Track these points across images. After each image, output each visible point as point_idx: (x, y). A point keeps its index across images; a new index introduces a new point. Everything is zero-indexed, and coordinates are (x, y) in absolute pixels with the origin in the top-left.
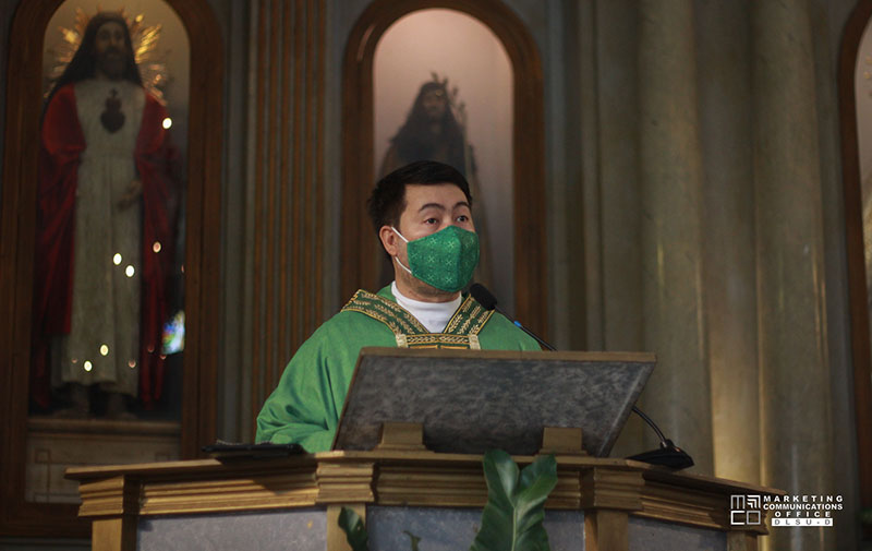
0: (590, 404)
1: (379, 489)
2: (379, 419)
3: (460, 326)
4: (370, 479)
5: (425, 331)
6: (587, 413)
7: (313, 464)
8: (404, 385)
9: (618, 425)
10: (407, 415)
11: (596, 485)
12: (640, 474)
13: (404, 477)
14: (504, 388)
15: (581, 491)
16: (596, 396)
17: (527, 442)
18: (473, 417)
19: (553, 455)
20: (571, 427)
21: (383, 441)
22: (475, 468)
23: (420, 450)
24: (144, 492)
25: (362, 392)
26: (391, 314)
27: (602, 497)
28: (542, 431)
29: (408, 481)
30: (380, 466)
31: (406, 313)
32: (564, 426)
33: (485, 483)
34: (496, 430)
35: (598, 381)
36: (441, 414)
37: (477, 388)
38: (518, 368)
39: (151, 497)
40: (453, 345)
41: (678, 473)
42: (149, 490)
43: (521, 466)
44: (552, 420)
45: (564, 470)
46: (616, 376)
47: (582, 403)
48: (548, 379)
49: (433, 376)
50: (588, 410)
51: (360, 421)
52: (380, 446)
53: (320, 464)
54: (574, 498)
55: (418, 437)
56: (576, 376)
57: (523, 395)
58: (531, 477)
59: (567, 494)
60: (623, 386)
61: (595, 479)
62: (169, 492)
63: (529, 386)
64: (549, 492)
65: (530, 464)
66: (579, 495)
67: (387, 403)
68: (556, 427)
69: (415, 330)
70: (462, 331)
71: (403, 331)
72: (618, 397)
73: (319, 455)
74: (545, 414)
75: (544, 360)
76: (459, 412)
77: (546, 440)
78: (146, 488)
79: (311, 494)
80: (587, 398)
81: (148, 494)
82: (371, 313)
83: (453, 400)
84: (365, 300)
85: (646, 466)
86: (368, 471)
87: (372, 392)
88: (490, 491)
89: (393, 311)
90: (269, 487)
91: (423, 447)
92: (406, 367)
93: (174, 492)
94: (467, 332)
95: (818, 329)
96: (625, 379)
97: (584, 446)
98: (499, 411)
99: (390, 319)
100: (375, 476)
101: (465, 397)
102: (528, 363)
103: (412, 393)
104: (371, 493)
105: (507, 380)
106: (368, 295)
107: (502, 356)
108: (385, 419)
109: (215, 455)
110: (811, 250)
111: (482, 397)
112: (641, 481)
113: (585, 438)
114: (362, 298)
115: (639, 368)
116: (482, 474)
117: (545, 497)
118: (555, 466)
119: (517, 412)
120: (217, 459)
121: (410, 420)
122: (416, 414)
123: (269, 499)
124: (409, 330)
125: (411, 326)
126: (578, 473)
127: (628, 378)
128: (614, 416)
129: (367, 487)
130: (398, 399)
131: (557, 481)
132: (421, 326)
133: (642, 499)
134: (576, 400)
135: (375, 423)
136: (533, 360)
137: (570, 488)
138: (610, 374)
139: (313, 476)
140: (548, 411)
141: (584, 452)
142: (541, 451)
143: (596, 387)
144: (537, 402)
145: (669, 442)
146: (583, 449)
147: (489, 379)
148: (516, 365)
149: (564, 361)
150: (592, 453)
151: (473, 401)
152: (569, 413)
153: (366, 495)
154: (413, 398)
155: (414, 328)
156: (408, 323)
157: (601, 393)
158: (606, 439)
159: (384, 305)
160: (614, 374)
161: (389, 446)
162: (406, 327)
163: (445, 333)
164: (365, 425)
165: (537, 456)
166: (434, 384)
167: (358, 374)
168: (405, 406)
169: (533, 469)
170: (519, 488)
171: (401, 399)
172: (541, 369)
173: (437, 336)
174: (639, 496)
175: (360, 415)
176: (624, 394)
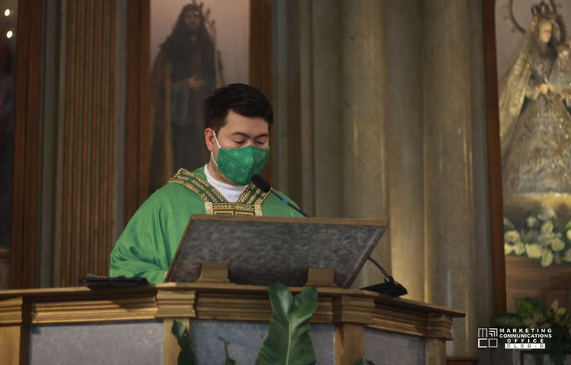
0: (341, 253)
1: (198, 309)
2: (200, 261)
3: (249, 198)
4: (193, 302)
5: (225, 201)
6: (338, 258)
7: (154, 291)
8: (218, 239)
9: (358, 266)
10: (218, 258)
11: (343, 307)
12: (372, 299)
13: (215, 300)
14: (285, 241)
15: (332, 311)
16: (345, 248)
17: (298, 278)
18: (262, 261)
19: (314, 287)
20: (327, 268)
21: (201, 276)
22: (264, 295)
23: (227, 282)
24: (35, 308)
25: (191, 243)
26: (203, 188)
27: (347, 315)
28: (308, 271)
29: (217, 303)
30: (199, 293)
31: (213, 188)
32: (322, 267)
33: (270, 305)
34: (276, 270)
35: (348, 238)
36: (241, 258)
37: (266, 241)
38: (295, 229)
39: (40, 311)
40: (244, 212)
41: (396, 299)
42: (39, 307)
43: (294, 294)
44: (314, 263)
45: (322, 297)
46: (360, 235)
47: (335, 252)
48: (314, 237)
49: (238, 233)
50: (339, 257)
51: (186, 262)
52: (199, 279)
53: (159, 291)
54: (328, 315)
55: (225, 274)
56: (333, 234)
57: (297, 246)
58: (300, 301)
59: (323, 313)
60: (364, 242)
61: (343, 303)
62: (53, 308)
63: (301, 241)
64: (314, 311)
65: (299, 292)
66: (331, 313)
67: (205, 251)
68: (317, 267)
69: (218, 200)
70: (250, 202)
71: (210, 200)
72: (360, 249)
73: (159, 285)
74: (310, 259)
75: (313, 224)
76: (252, 257)
77: (310, 277)
78: (37, 305)
79: (152, 311)
80: (339, 249)
81: (38, 309)
82: (189, 186)
83: (250, 249)
84: (185, 176)
85: (376, 294)
86: (192, 296)
87: (196, 243)
88: (274, 310)
89: (204, 185)
90: (123, 306)
91: (228, 280)
92: (221, 227)
93: (56, 308)
94: (253, 203)
95: (467, 187)
96: (365, 237)
97: (335, 281)
98: (279, 257)
99: (201, 192)
100: (196, 300)
101: (258, 248)
102: (302, 226)
103: (223, 245)
104: (194, 311)
105: (288, 236)
106: (188, 173)
107: (285, 221)
108: (203, 262)
109: (88, 284)
110: (462, 131)
111: (269, 247)
112: (373, 305)
113: (336, 276)
114: (183, 173)
115: (375, 230)
116: (268, 299)
117: (310, 315)
118: (317, 294)
119: (291, 257)
120: (89, 287)
121: (220, 262)
122: (224, 258)
123: (122, 314)
124: (214, 200)
125: (216, 197)
126: (331, 299)
127: (368, 236)
128: (356, 261)
129: (191, 307)
130: (213, 249)
131: (318, 304)
132: (222, 197)
133: (373, 316)
134: (332, 250)
135: (197, 264)
136: (306, 224)
137: (326, 309)
138: (356, 233)
139: (154, 299)
140: (313, 257)
141: (335, 285)
142: (307, 284)
143: (345, 242)
144: (306, 251)
145: (391, 278)
146: (335, 282)
147: (275, 236)
148: (294, 227)
149: (326, 225)
150: (340, 285)
151: (263, 250)
152: (326, 258)
153: (190, 312)
154: (223, 248)
155: (217, 199)
156: (213, 195)
157: (349, 246)
158: (350, 276)
159: (198, 181)
160: (359, 234)
161: (205, 279)
162: (212, 198)
163: (239, 203)
164: (189, 265)
165: (304, 288)
166: (238, 238)
167: (189, 231)
168: (217, 252)
169: (301, 296)
170: (293, 309)
171: (215, 248)
172: (310, 230)
173: (233, 204)
174: (370, 314)
175: (186, 259)
176: (364, 247)
